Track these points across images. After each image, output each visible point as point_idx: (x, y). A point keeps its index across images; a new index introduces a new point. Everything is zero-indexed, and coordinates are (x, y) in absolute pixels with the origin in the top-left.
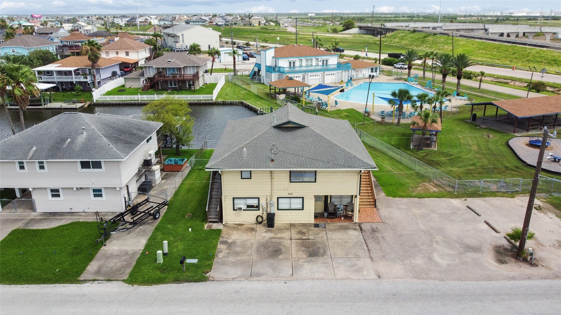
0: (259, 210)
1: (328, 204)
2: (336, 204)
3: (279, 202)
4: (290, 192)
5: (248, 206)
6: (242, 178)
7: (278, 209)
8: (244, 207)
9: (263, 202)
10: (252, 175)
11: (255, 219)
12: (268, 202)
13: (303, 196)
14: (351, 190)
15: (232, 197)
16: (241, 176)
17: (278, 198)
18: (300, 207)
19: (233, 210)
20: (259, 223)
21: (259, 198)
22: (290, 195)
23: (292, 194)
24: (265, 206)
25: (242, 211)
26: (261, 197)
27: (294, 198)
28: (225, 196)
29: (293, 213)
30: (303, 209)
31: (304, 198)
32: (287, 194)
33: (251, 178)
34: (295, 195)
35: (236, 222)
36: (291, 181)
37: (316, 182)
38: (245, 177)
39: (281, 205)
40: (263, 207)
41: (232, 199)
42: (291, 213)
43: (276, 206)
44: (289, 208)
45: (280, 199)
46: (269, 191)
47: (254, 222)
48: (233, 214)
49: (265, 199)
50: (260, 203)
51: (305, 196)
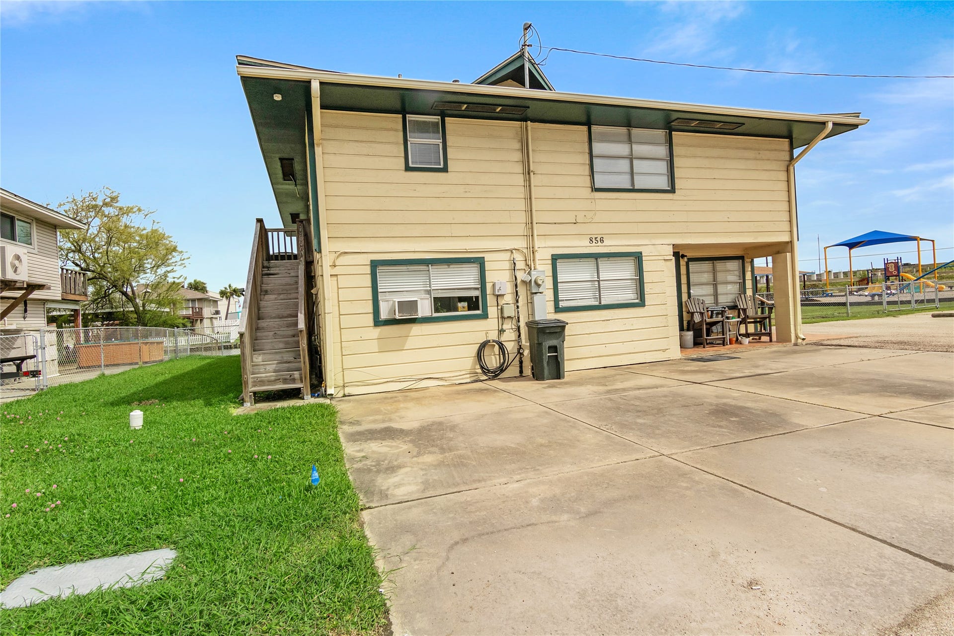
0: (485, 316)
3: (561, 277)
4: (595, 230)
6: (408, 169)
7: (558, 309)
8: (425, 308)
9: (498, 281)
10: (449, 156)
11: (472, 360)
12: (521, 276)
13: (641, 253)
14: (774, 224)
15: (366, 259)
16: (403, 160)
17: (555, 259)
18: (630, 296)
19: (372, 324)
20: (490, 378)
21: (481, 263)
22: (594, 244)
23: (602, 240)
24: (509, 298)
25: (416, 329)
26: (487, 257)
27: (606, 259)
28: (334, 256)
29: (609, 320)
30: (642, 303)
31: (644, 258)
32: (587, 242)
33: (445, 169)
34: (611, 245)
35: (388, 382)
36: (598, 185)
37: (675, 193)
38: (421, 163)
39: (567, 290)
40: (501, 302)
41: (368, 270)
42: (603, 321)
43: (549, 294)
44: (597, 303)
45: (561, 265)
46: (521, 229)
47: (468, 376)
48: (374, 346)
49: (507, 265)
50: (489, 287)
51: (645, 251)
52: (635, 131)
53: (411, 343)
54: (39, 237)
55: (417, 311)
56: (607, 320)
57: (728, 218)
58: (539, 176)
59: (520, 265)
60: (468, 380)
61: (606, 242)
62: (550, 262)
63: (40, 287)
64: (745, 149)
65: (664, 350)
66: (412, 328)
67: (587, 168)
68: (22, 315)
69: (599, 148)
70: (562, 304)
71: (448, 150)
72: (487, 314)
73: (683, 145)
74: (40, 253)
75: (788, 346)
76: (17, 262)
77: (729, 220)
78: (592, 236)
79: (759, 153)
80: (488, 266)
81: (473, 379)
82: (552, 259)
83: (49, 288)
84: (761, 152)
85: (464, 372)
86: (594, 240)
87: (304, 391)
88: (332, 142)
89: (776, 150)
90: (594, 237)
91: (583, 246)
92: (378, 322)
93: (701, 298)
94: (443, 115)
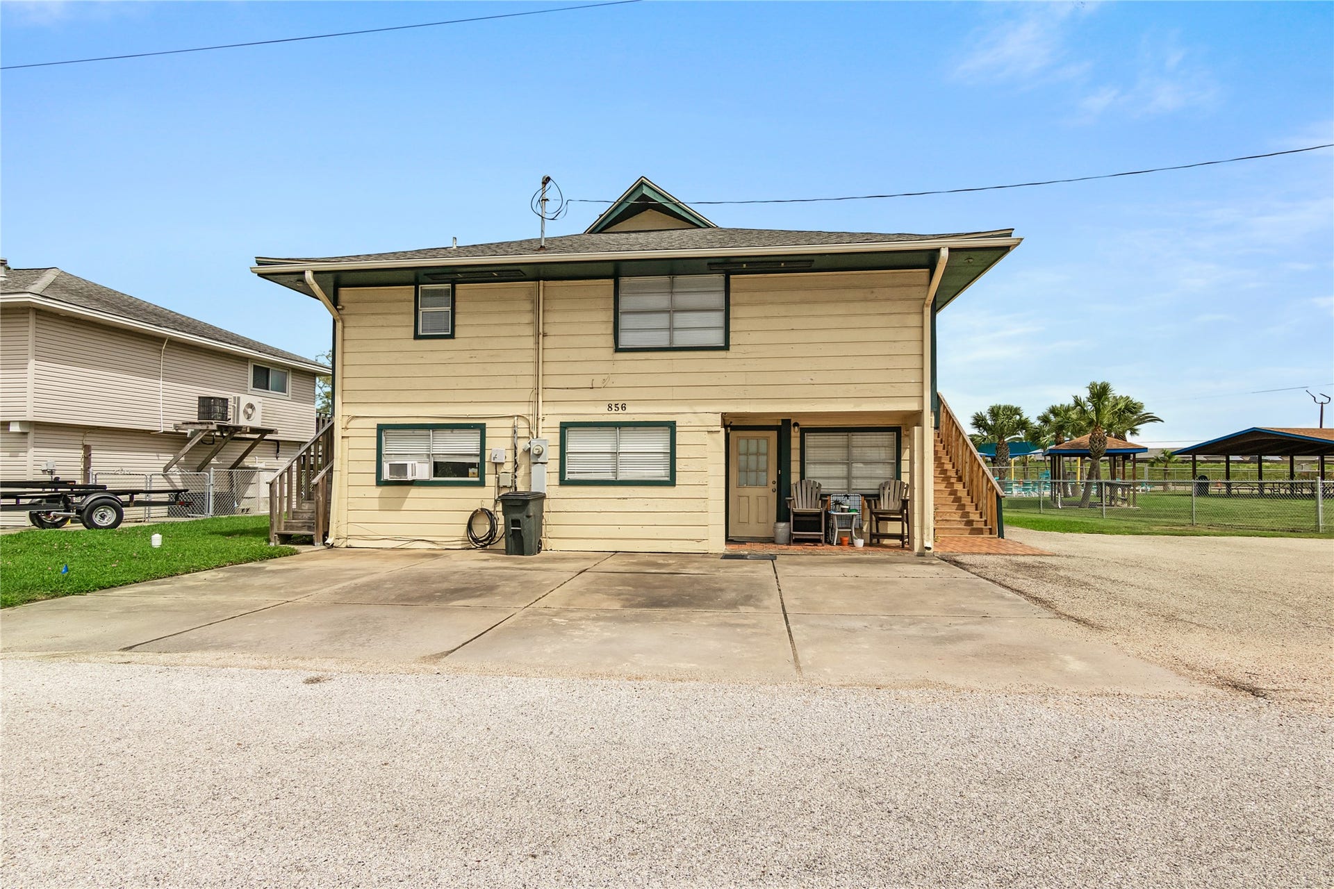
0: (481, 484)
1: (793, 488)
2: (826, 487)
3: (570, 447)
4: (616, 395)
5: (438, 468)
6: (417, 337)
7: (563, 482)
8: (423, 471)
9: (499, 447)
10: (457, 323)
11: (463, 529)
12: (522, 445)
13: (674, 423)
14: (892, 386)
15: (373, 424)
16: (413, 329)
17: (564, 427)
18: (661, 473)
19: (374, 483)
20: (477, 547)
21: (482, 428)
22: (613, 411)
23: (624, 407)
24: (508, 467)
25: (414, 491)
26: (489, 423)
27: (632, 428)
28: (346, 419)
29: (626, 498)
30: (671, 482)
31: (678, 429)
32: (604, 409)
33: (452, 336)
34: (635, 413)
35: (384, 539)
36: (622, 344)
37: (728, 350)
38: (431, 330)
39: (575, 461)
40: (501, 470)
41: (374, 433)
42: (618, 499)
43: (554, 466)
44: (613, 478)
45: (572, 436)
46: (527, 395)
47: (460, 542)
48: (375, 504)
49: (509, 432)
50: (487, 453)
51: (680, 420)
52: (679, 278)
53: (408, 504)
54: (294, 385)
55: (406, 474)
56: (624, 499)
57: (812, 380)
58: (553, 337)
59: (523, 432)
60: (460, 547)
61: (629, 410)
62: (558, 430)
63: (271, 431)
64: (845, 288)
65: (699, 541)
66: (410, 490)
67: (611, 326)
68: (275, 455)
69: (626, 302)
70: (568, 477)
71: (457, 316)
72: (485, 482)
73: (745, 290)
74: (294, 400)
75: (906, 555)
76: (250, 411)
77: (812, 382)
78: (611, 402)
79: (872, 292)
80: (488, 432)
81: (463, 546)
82: (561, 427)
83: (277, 433)
84: (875, 290)
85: (456, 539)
86: (613, 407)
87: (315, 538)
88: (353, 316)
89: (903, 286)
90: (613, 403)
91: (600, 413)
92: (380, 482)
93: (818, 481)
94: (454, 283)
